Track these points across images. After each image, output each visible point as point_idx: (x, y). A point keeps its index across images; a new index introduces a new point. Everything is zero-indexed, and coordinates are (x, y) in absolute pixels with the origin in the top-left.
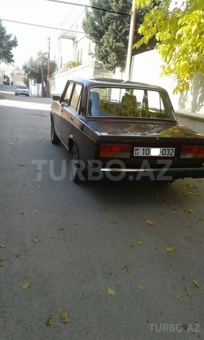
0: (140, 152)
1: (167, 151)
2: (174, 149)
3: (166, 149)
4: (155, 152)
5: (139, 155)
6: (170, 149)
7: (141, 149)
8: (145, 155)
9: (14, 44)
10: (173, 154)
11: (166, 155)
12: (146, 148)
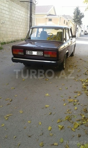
0: (28, 53)
1: (39, 53)
2: (42, 52)
3: (39, 52)
4: (35, 53)
5: (28, 54)
6: (41, 52)
7: (29, 51)
8: (30, 54)
9: (83, 16)
10: (42, 54)
11: (39, 55)
12: (30, 51)
